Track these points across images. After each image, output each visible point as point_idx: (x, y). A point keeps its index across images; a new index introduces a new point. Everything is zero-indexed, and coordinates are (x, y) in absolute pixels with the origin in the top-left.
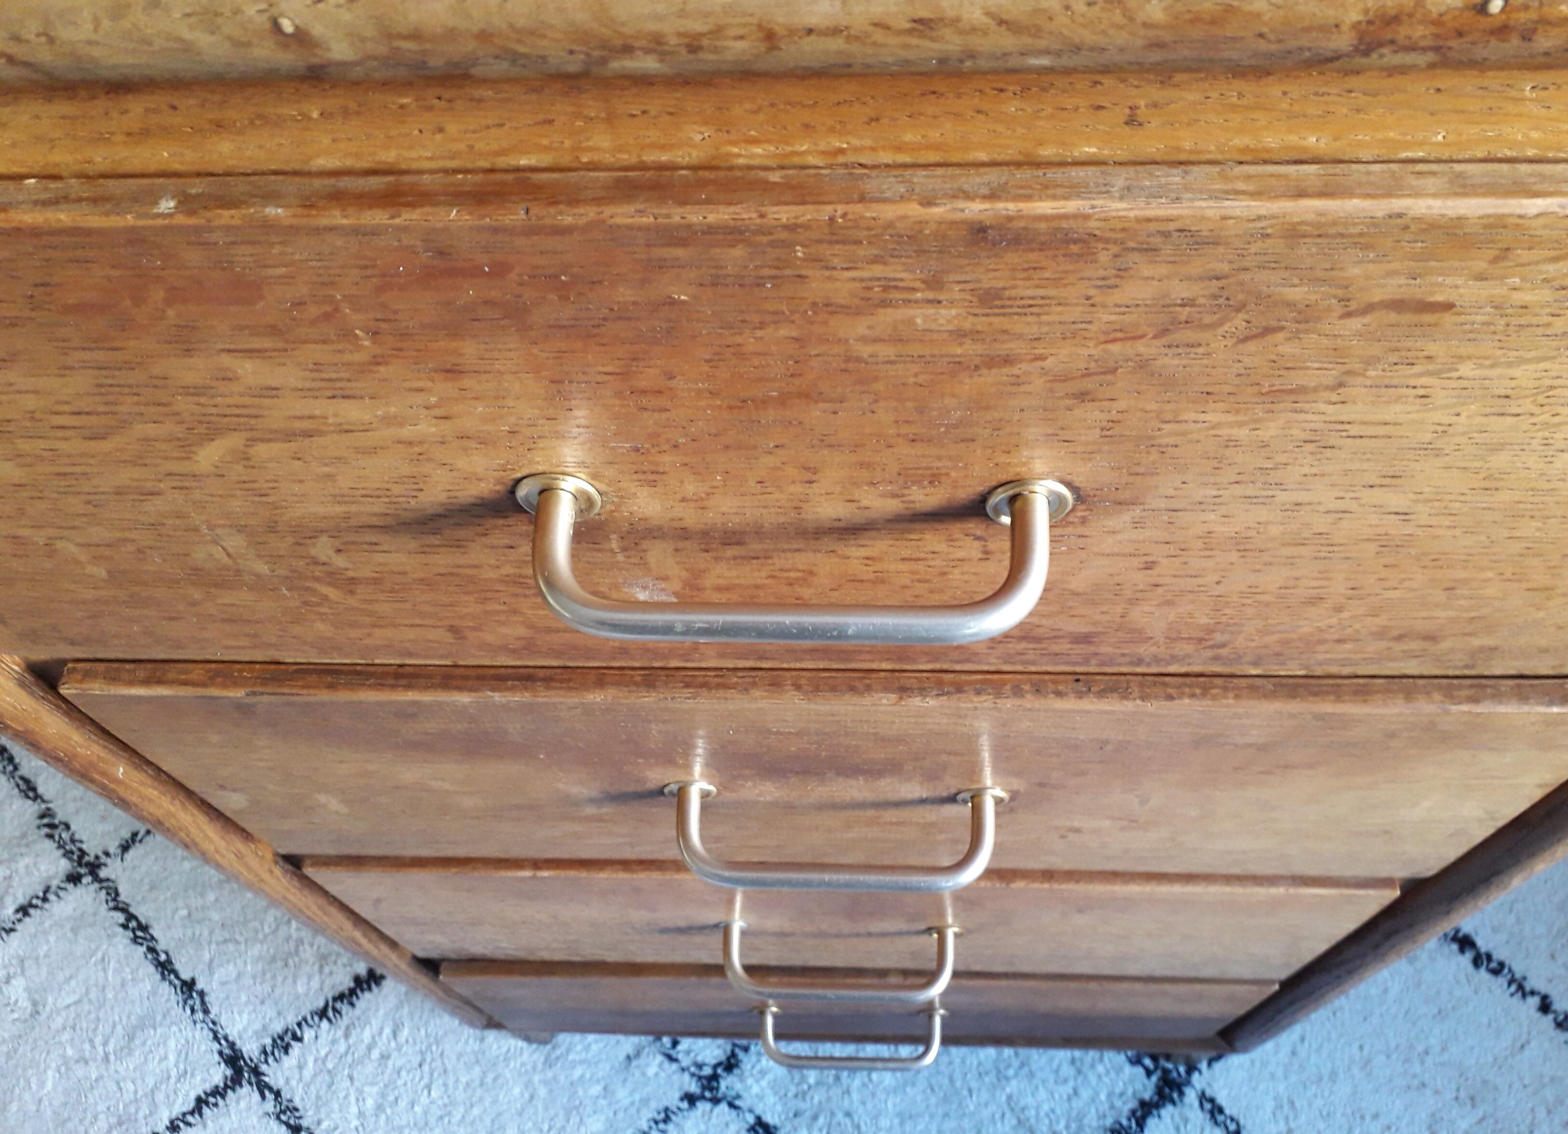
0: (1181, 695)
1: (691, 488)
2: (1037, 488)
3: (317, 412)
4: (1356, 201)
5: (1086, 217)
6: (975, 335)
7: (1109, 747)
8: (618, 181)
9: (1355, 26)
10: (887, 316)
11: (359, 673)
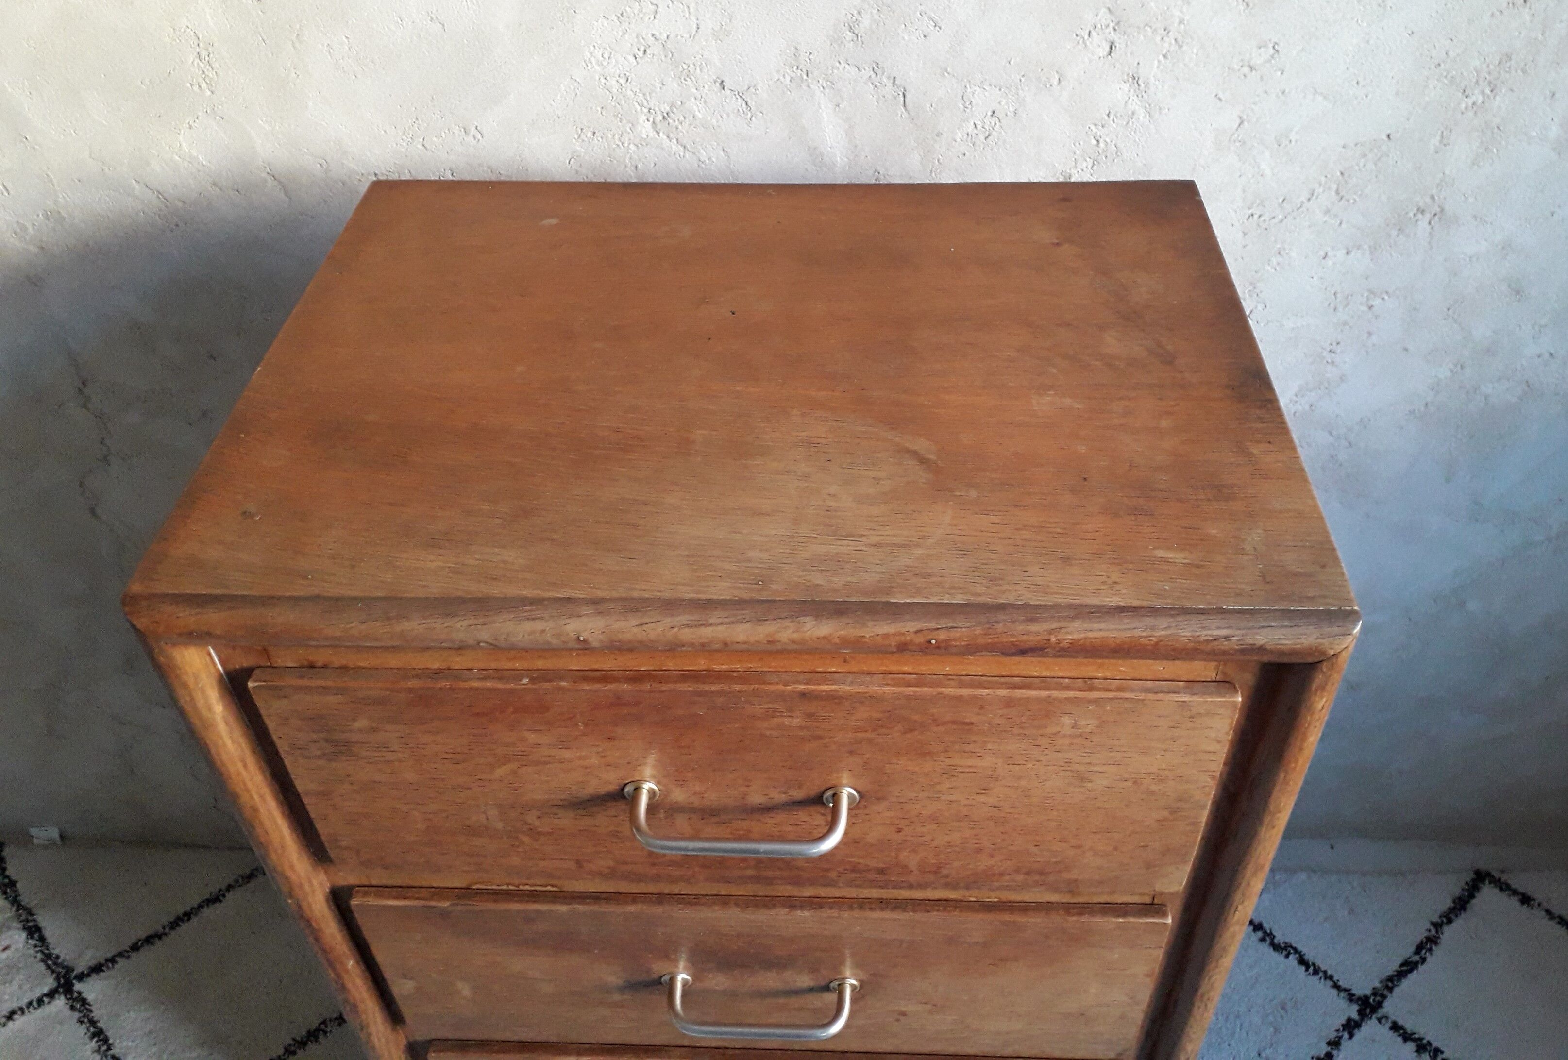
0: (933, 910)
1: (697, 788)
2: (844, 791)
3: (553, 754)
4: (926, 689)
5: (838, 691)
6: (806, 728)
7: (904, 945)
8: (682, 675)
9: (895, 646)
10: (775, 721)
11: (508, 894)
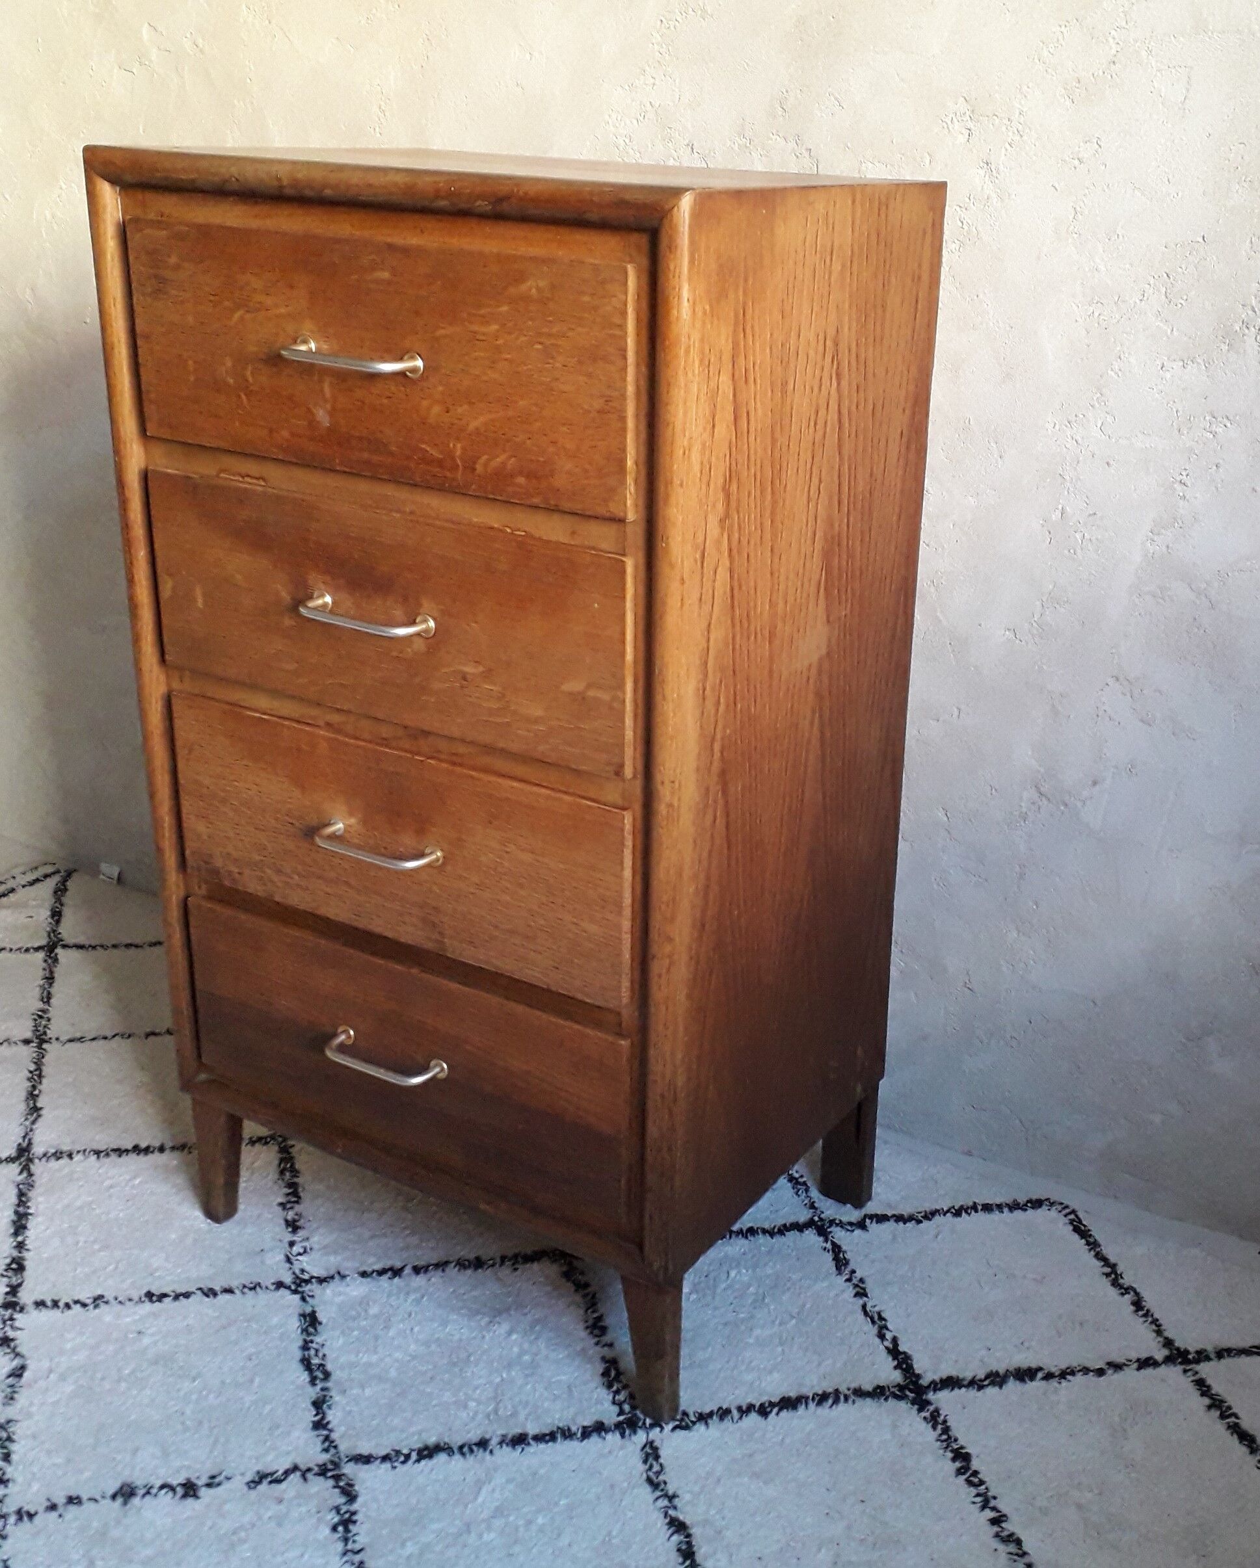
6: (391, 282)
7: (459, 569)
10: (375, 273)
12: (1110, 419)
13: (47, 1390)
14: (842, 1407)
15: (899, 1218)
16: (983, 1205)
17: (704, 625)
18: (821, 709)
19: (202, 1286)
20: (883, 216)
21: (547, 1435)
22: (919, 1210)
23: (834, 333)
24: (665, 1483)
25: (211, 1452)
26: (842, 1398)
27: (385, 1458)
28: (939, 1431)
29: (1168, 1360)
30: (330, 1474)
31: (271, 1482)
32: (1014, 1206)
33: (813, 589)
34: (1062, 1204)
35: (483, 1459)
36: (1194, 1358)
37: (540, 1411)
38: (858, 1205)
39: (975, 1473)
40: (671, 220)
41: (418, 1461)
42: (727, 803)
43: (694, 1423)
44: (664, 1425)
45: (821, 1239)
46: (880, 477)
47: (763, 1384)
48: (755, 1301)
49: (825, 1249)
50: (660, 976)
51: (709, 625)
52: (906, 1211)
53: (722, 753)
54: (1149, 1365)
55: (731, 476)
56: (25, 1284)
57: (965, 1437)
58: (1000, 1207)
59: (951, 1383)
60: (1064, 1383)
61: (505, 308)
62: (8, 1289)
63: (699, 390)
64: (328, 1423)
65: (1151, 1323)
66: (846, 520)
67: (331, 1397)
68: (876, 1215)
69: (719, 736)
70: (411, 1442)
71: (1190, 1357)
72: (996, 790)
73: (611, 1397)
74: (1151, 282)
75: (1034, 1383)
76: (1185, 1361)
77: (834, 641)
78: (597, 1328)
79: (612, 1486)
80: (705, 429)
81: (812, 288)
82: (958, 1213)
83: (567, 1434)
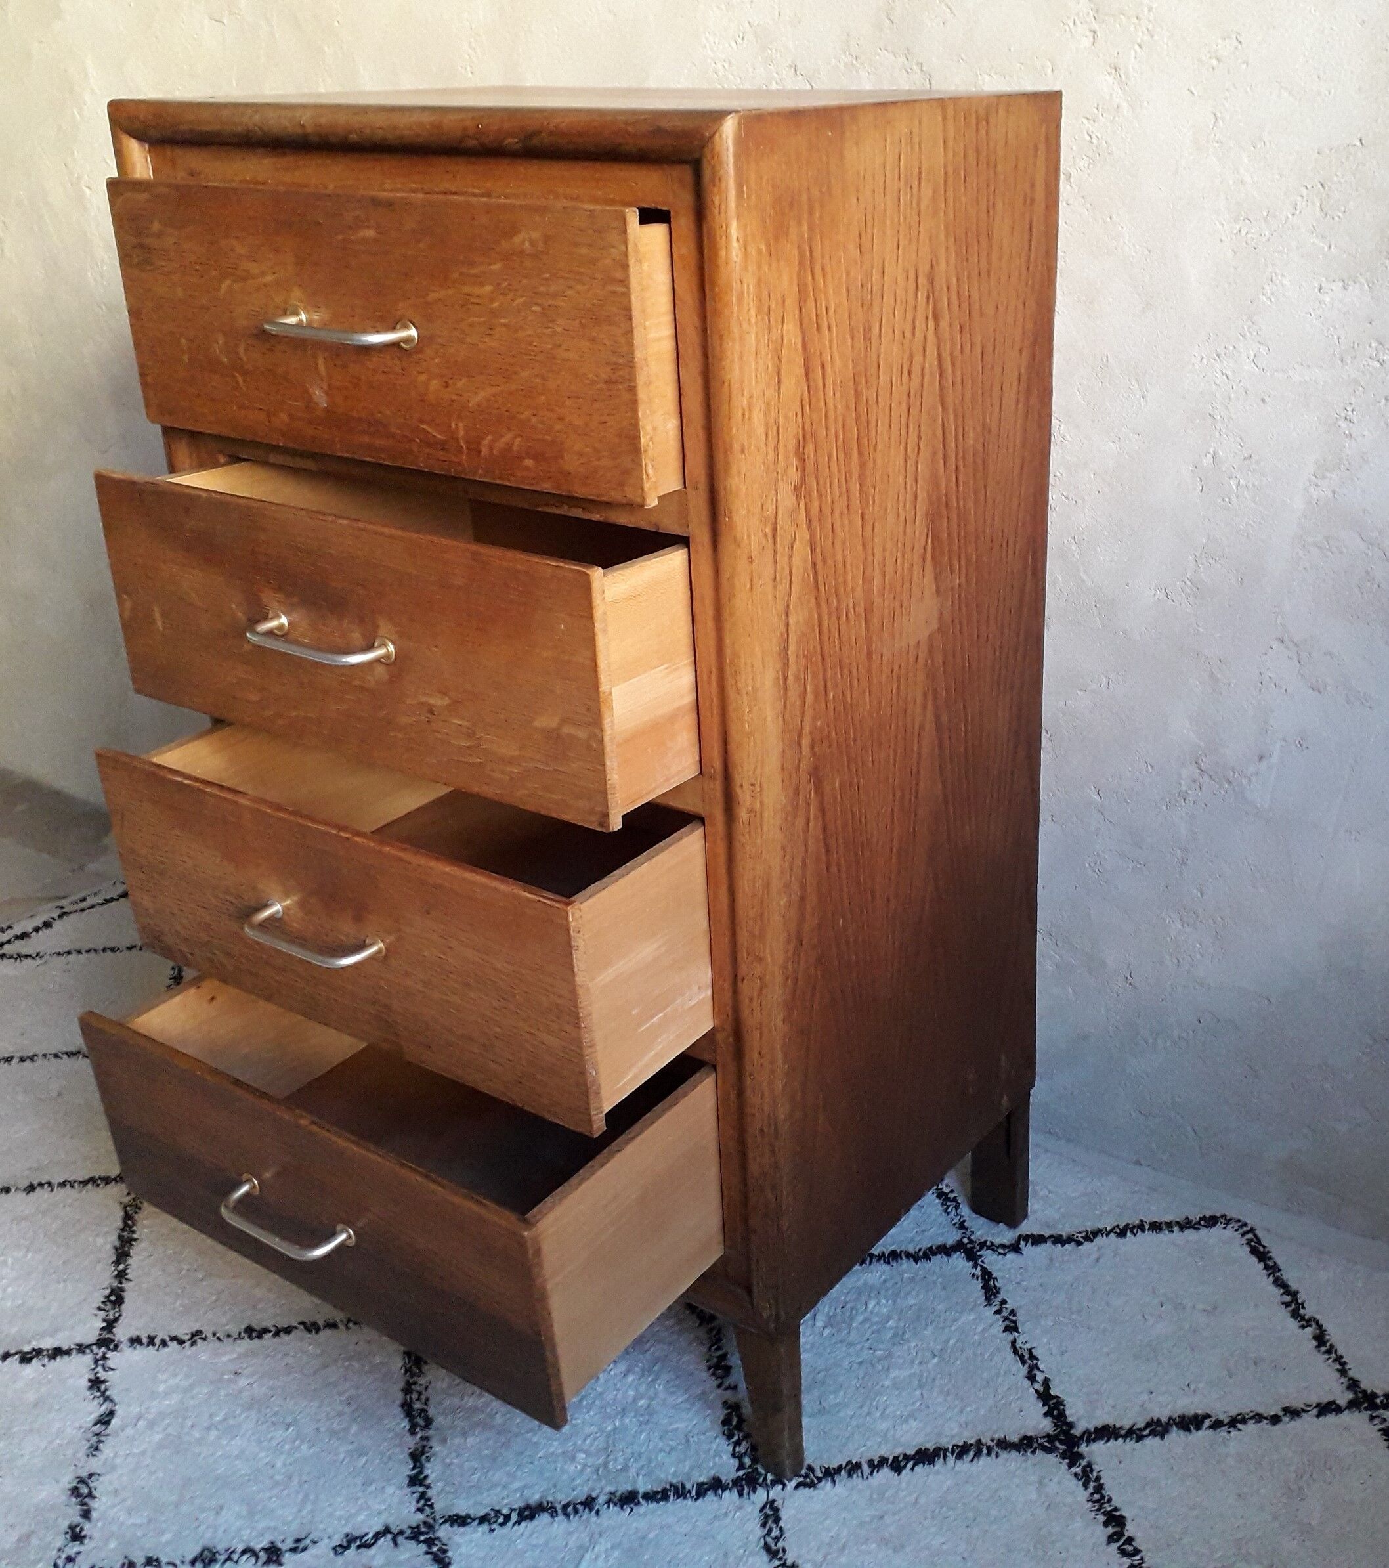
1: (326, 317)
3: (248, 268)
6: (378, 241)
10: (361, 232)
12: (1263, 350)
13: (134, 1439)
14: (983, 1460)
15: (1058, 1240)
16: (1150, 1223)
17: (781, 608)
18: (935, 691)
19: (306, 1321)
20: (983, 132)
21: (658, 1492)
22: (1080, 1230)
23: (928, 267)
24: (784, 1550)
25: (300, 1511)
26: (985, 1451)
27: (483, 1519)
28: (1091, 1490)
29: (1353, 1405)
30: (422, 1538)
31: (359, 1547)
32: (1186, 1225)
33: (917, 559)
34: (1239, 1221)
35: (588, 1520)
36: (1382, 1402)
37: (653, 1465)
38: (1013, 1224)
39: (1130, 1540)
40: (713, 149)
41: (518, 1522)
42: (822, 803)
43: (820, 1480)
44: (786, 1482)
45: (971, 1264)
46: (994, 429)
47: (898, 1435)
48: (895, 1335)
49: (974, 1275)
50: (751, 1000)
51: (788, 606)
52: (1065, 1231)
53: (812, 748)
54: (1330, 1411)
55: (806, 436)
56: (122, 1318)
57: (1120, 1496)
58: (1169, 1225)
59: (1106, 1433)
60: (1234, 1433)
61: (496, 267)
62: (105, 1324)
63: (758, 342)
64: (426, 1477)
65: (1335, 1360)
66: (954, 479)
67: (431, 1448)
68: (1032, 1236)
69: (807, 730)
70: (510, 1500)
71: (1378, 1401)
72: (1152, 767)
73: (730, 1448)
74: (1304, 195)
75: (1200, 1433)
76: (1373, 1406)
77: (946, 615)
78: (720, 1369)
79: (726, 1554)
80: (768, 386)
81: (896, 220)
82: (1122, 1233)
83: (680, 1492)
